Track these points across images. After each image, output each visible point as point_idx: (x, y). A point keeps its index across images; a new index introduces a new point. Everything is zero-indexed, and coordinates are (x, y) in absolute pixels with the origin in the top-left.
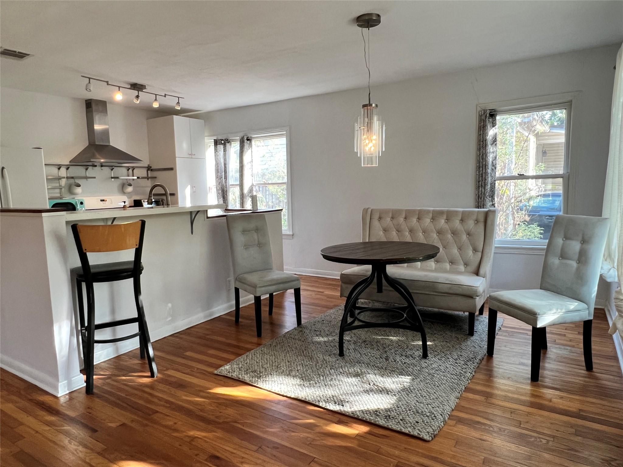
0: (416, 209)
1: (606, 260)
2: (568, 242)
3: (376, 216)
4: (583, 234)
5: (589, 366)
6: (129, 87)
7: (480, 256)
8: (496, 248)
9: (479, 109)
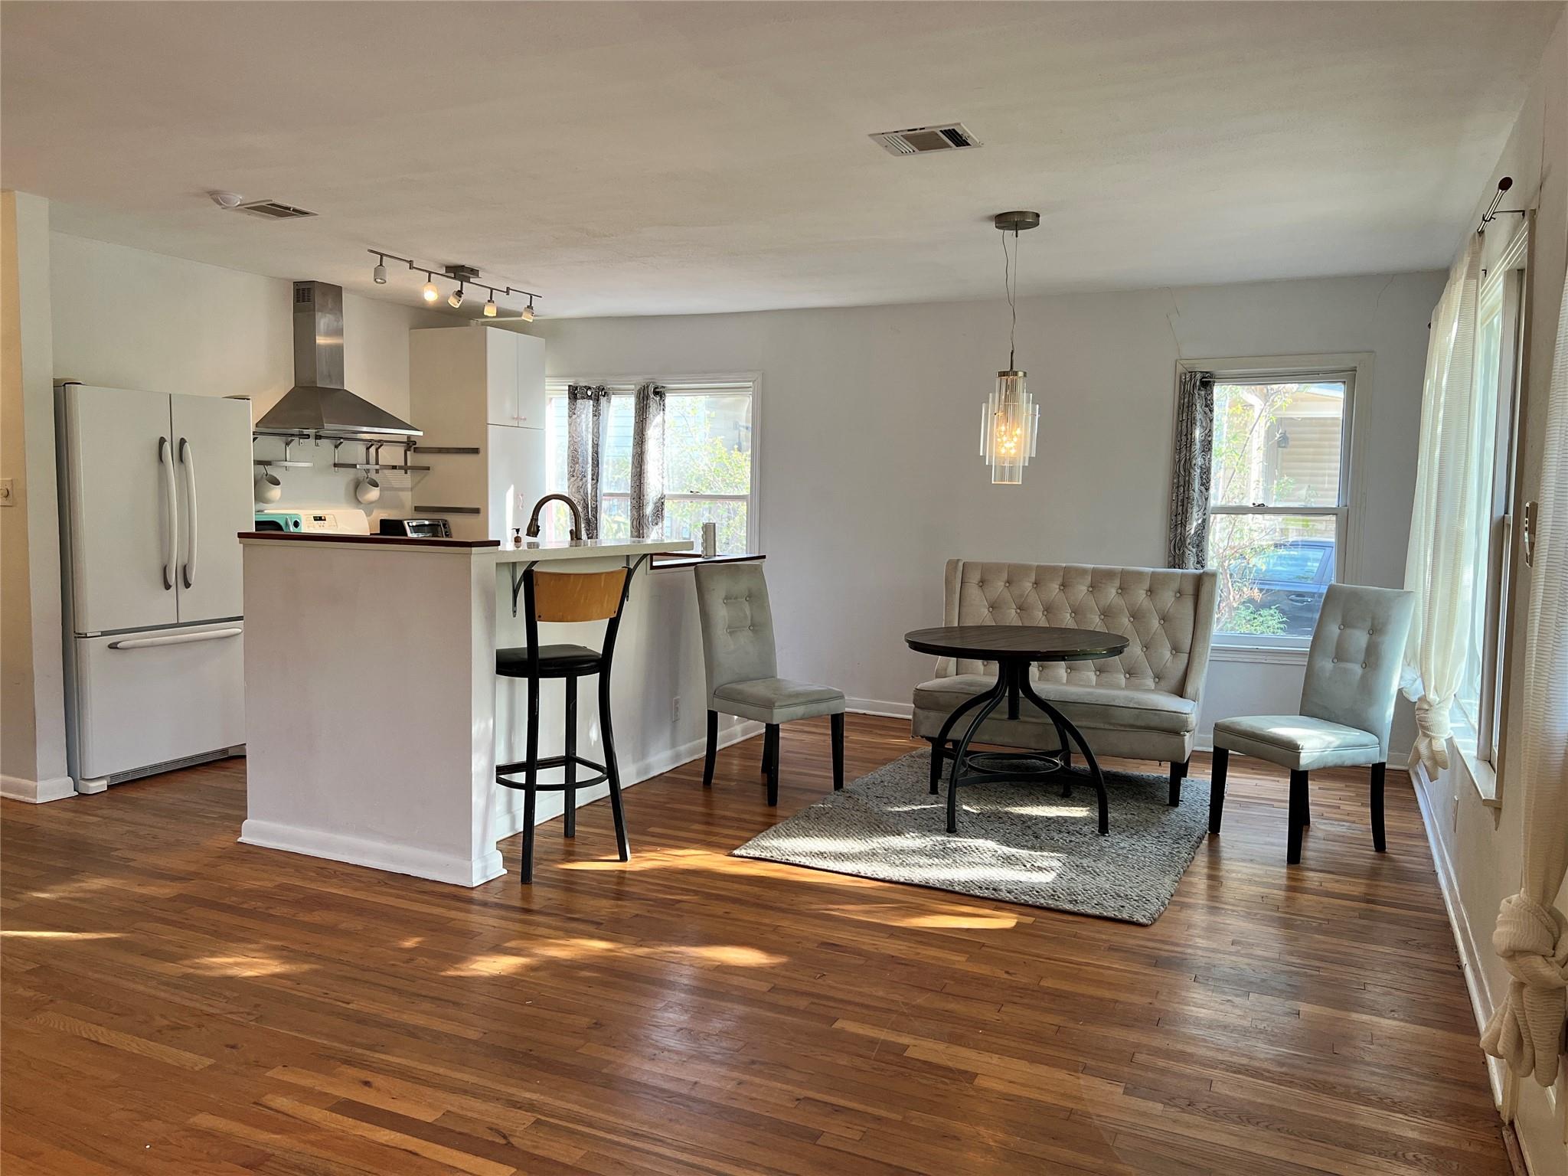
0: (1057, 566)
1: (1409, 665)
2: (1348, 631)
3: (974, 577)
4: (1373, 619)
5: (1380, 844)
6: (443, 271)
7: (1186, 661)
8: (1214, 649)
9: (1180, 369)
